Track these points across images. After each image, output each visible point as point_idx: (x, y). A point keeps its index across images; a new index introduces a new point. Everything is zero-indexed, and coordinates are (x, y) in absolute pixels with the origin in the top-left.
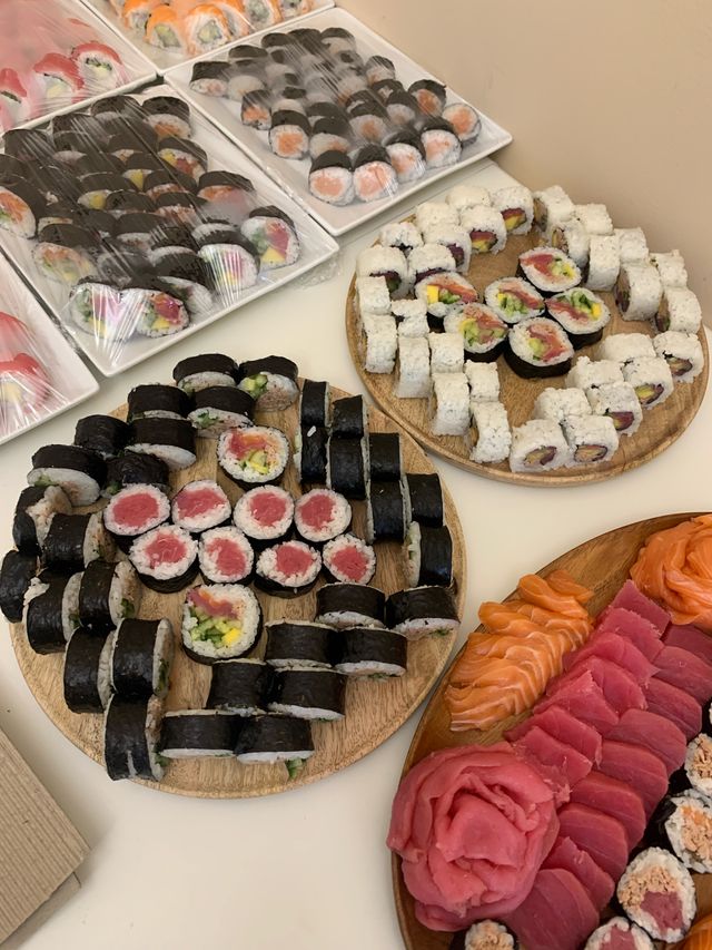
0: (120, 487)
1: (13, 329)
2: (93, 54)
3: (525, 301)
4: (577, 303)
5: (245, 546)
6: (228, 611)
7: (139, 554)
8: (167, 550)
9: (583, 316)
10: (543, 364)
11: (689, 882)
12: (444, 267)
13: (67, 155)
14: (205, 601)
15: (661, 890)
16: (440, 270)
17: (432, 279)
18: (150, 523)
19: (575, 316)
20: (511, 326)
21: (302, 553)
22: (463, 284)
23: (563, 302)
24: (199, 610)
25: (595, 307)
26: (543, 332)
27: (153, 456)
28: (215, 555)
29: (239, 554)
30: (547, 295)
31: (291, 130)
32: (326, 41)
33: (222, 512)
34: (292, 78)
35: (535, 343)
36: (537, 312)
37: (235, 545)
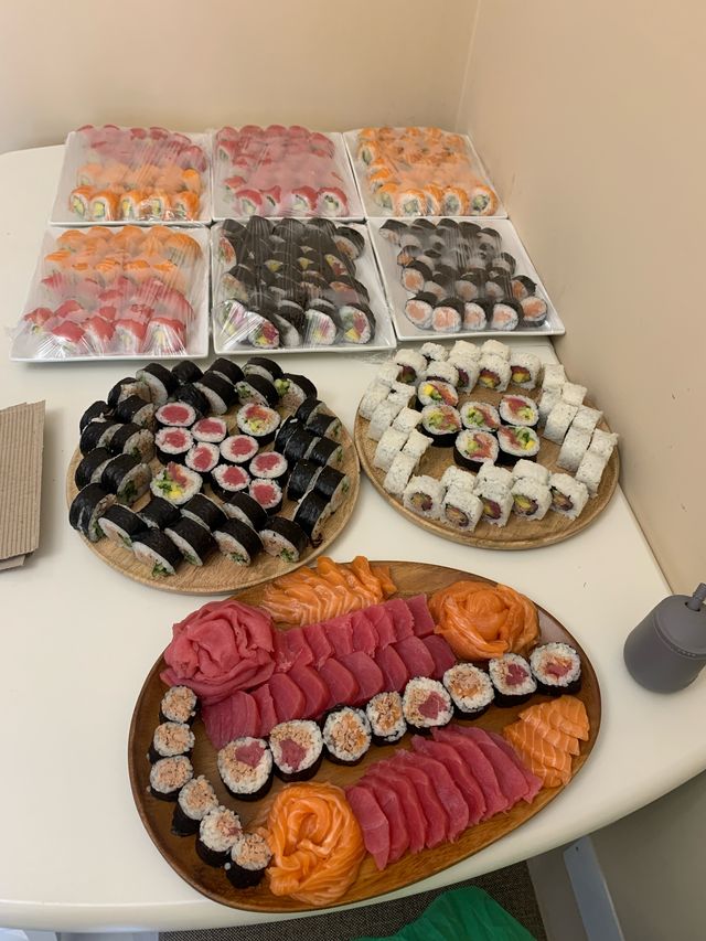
0: (177, 401)
1: (183, 308)
2: (331, 194)
3: (486, 419)
4: (521, 435)
5: (215, 458)
6: (183, 482)
7: (161, 435)
8: (176, 440)
9: (519, 444)
10: (468, 458)
11: (318, 751)
12: (447, 379)
13: (275, 238)
14: (175, 472)
15: (298, 742)
16: (443, 380)
17: (434, 382)
18: (177, 423)
19: (513, 441)
20: (464, 428)
21: (242, 475)
22: (453, 394)
23: (512, 432)
24: (169, 474)
25: (530, 443)
26: (484, 441)
27: (203, 394)
28: (197, 454)
29: (209, 460)
30: (504, 422)
31: (415, 273)
32: (480, 234)
33: (218, 437)
34: (439, 246)
35: (473, 445)
36: (489, 429)
37: (211, 455)
